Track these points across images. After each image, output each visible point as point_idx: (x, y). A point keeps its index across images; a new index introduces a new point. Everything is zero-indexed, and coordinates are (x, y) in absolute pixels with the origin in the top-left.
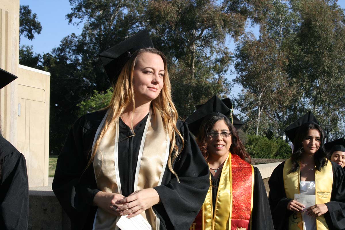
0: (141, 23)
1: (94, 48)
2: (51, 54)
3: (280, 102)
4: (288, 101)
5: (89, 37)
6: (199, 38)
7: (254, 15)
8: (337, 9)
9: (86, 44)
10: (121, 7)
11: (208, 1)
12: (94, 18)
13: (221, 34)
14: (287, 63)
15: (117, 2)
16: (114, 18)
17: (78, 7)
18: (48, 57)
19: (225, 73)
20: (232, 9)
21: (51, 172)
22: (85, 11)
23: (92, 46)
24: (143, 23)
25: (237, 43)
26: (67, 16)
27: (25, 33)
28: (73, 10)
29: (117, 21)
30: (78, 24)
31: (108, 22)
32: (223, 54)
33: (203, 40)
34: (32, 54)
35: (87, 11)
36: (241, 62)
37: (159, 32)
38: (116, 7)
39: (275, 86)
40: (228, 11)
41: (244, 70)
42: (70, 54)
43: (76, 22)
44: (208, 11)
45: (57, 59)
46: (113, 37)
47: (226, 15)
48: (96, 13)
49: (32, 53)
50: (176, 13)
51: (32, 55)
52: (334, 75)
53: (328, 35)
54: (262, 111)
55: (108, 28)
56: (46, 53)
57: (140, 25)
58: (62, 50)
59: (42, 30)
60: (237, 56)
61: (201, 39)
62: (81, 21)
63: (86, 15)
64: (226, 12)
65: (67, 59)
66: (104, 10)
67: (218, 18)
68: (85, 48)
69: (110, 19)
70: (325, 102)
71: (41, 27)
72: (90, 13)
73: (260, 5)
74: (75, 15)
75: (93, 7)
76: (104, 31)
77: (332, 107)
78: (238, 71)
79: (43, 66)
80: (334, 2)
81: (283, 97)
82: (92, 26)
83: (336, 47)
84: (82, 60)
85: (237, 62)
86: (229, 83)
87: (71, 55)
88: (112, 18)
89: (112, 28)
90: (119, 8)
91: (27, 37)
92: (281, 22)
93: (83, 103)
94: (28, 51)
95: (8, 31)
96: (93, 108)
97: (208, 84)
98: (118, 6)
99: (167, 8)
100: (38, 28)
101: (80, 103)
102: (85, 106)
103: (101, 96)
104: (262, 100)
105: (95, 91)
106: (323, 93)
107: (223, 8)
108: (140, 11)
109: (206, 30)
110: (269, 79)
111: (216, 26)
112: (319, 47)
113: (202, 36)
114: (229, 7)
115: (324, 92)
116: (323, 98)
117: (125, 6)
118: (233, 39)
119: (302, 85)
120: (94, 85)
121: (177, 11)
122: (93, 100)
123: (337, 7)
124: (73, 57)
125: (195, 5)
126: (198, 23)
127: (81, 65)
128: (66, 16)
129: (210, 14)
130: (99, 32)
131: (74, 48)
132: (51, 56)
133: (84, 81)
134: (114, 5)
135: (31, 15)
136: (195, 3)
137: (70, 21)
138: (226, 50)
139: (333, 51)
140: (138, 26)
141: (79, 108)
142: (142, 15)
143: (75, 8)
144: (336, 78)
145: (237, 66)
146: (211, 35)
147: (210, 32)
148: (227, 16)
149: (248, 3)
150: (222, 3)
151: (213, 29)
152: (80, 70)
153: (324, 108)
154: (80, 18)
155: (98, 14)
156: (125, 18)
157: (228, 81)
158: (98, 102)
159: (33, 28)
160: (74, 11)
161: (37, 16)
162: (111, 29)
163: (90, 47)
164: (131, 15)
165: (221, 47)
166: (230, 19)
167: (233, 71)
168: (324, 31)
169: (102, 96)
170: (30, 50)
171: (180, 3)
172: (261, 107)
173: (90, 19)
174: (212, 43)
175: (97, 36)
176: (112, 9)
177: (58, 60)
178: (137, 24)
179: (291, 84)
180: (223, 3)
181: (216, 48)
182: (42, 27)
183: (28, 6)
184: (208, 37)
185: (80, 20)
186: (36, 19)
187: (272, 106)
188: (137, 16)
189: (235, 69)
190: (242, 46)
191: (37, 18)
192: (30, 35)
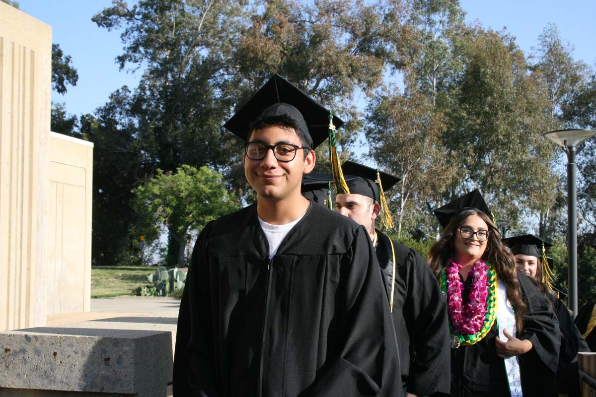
0: (227, 70)
1: (157, 106)
2: (94, 115)
3: (434, 187)
4: (444, 185)
5: (150, 89)
6: (313, 91)
7: (395, 59)
8: (514, 50)
9: (145, 101)
10: (198, 45)
11: (327, 37)
12: (158, 63)
13: (347, 86)
14: (445, 129)
15: (191, 39)
16: (187, 63)
17: (133, 46)
18: (89, 119)
19: (351, 144)
20: (362, 49)
21: (93, 291)
22: (144, 52)
23: (153, 103)
24: (230, 70)
25: (369, 99)
26: (117, 60)
27: (55, 84)
28: (126, 50)
29: (192, 67)
30: (134, 72)
31: (178, 68)
32: (349, 115)
33: (320, 95)
34: (64, 115)
35: (147, 52)
36: (374, 128)
37: (255, 83)
38: (190, 46)
39: (426, 163)
40: (357, 52)
41: (379, 140)
42: (122, 116)
43: (131, 68)
44: (328, 51)
45: (102, 122)
46: (185, 90)
47: (354, 57)
48: (161, 54)
49: (64, 113)
50: (280, 54)
51: (65, 117)
52: (512, 147)
53: (504, 88)
54: (406, 199)
55: (177, 76)
56: (85, 114)
57: (225, 73)
58: (108, 110)
59: (79, 80)
60: (370, 119)
61: (316, 94)
62: (139, 66)
63: (146, 57)
64: (353, 54)
65: (117, 123)
66: (172, 50)
67: (343, 62)
68: (144, 107)
69: (181, 64)
70: (498, 188)
71: (77, 76)
72: (152, 55)
73: (404, 43)
74: (129, 58)
75: (157, 46)
76: (172, 82)
77: (508, 194)
78: (370, 141)
79: (81, 134)
80: (511, 41)
81: (438, 179)
82: (153, 74)
83: (516, 105)
84: (139, 124)
85: (369, 128)
86: (357, 158)
87: (123, 118)
88: (183, 63)
89: (184, 76)
90: (194, 47)
91: (56, 90)
92: (435, 69)
93: (140, 187)
94: (58, 110)
95: (35, 79)
96: (156, 196)
97: (326, 159)
98: (192, 45)
99: (266, 47)
100: (73, 76)
101: (137, 188)
102: (143, 193)
103: (167, 178)
104: (407, 184)
105: (159, 170)
106: (495, 174)
107: (350, 47)
108: (226, 52)
109: (324, 80)
110: (417, 153)
111: (341, 74)
112: (490, 106)
113: (318, 88)
114: (358, 47)
115: (496, 172)
116: (497, 181)
117: (203, 45)
118: (363, 94)
119: (465, 161)
120: (157, 160)
121: (281, 52)
122: (156, 183)
123: (516, 48)
124: (125, 120)
125: (308, 43)
126: (312, 71)
127: (137, 132)
128: (115, 59)
129: (330, 56)
130: (165, 82)
131: (127, 107)
132: (93, 118)
133: (142, 156)
134: (187, 43)
135: (63, 58)
136: (307, 41)
137: (122, 66)
138: (353, 109)
139: (511, 111)
140: (223, 74)
141: (134, 196)
142: (229, 57)
143: (129, 47)
144: (515, 153)
145: (369, 133)
146: (330, 87)
147: (330, 83)
148: (355, 60)
149: (385, 41)
150: (347, 41)
151: (335, 78)
152: (136, 139)
153: (496, 196)
154: (136, 61)
155: (163, 56)
156: (203, 62)
157: (354, 156)
158: (163, 187)
159: (65, 77)
160: (128, 51)
161: (71, 59)
162: (182, 78)
163: (151, 105)
164: (213, 58)
165: (346, 104)
166: (361, 65)
167: (363, 142)
168: (499, 82)
169: (169, 177)
170: (61, 108)
171: (285, 40)
172: (405, 194)
173: (150, 64)
174: (332, 99)
175: (161, 89)
176: (183, 49)
177: (103, 125)
178: (221, 71)
179: (448, 162)
180: (349, 40)
181: (338, 107)
182: (79, 76)
183: (58, 45)
184: (326, 91)
185: (136, 65)
186: (70, 65)
187: (422, 192)
188: (221, 59)
189: (366, 137)
190: (375, 104)
191: (72, 62)
192: (60, 87)
